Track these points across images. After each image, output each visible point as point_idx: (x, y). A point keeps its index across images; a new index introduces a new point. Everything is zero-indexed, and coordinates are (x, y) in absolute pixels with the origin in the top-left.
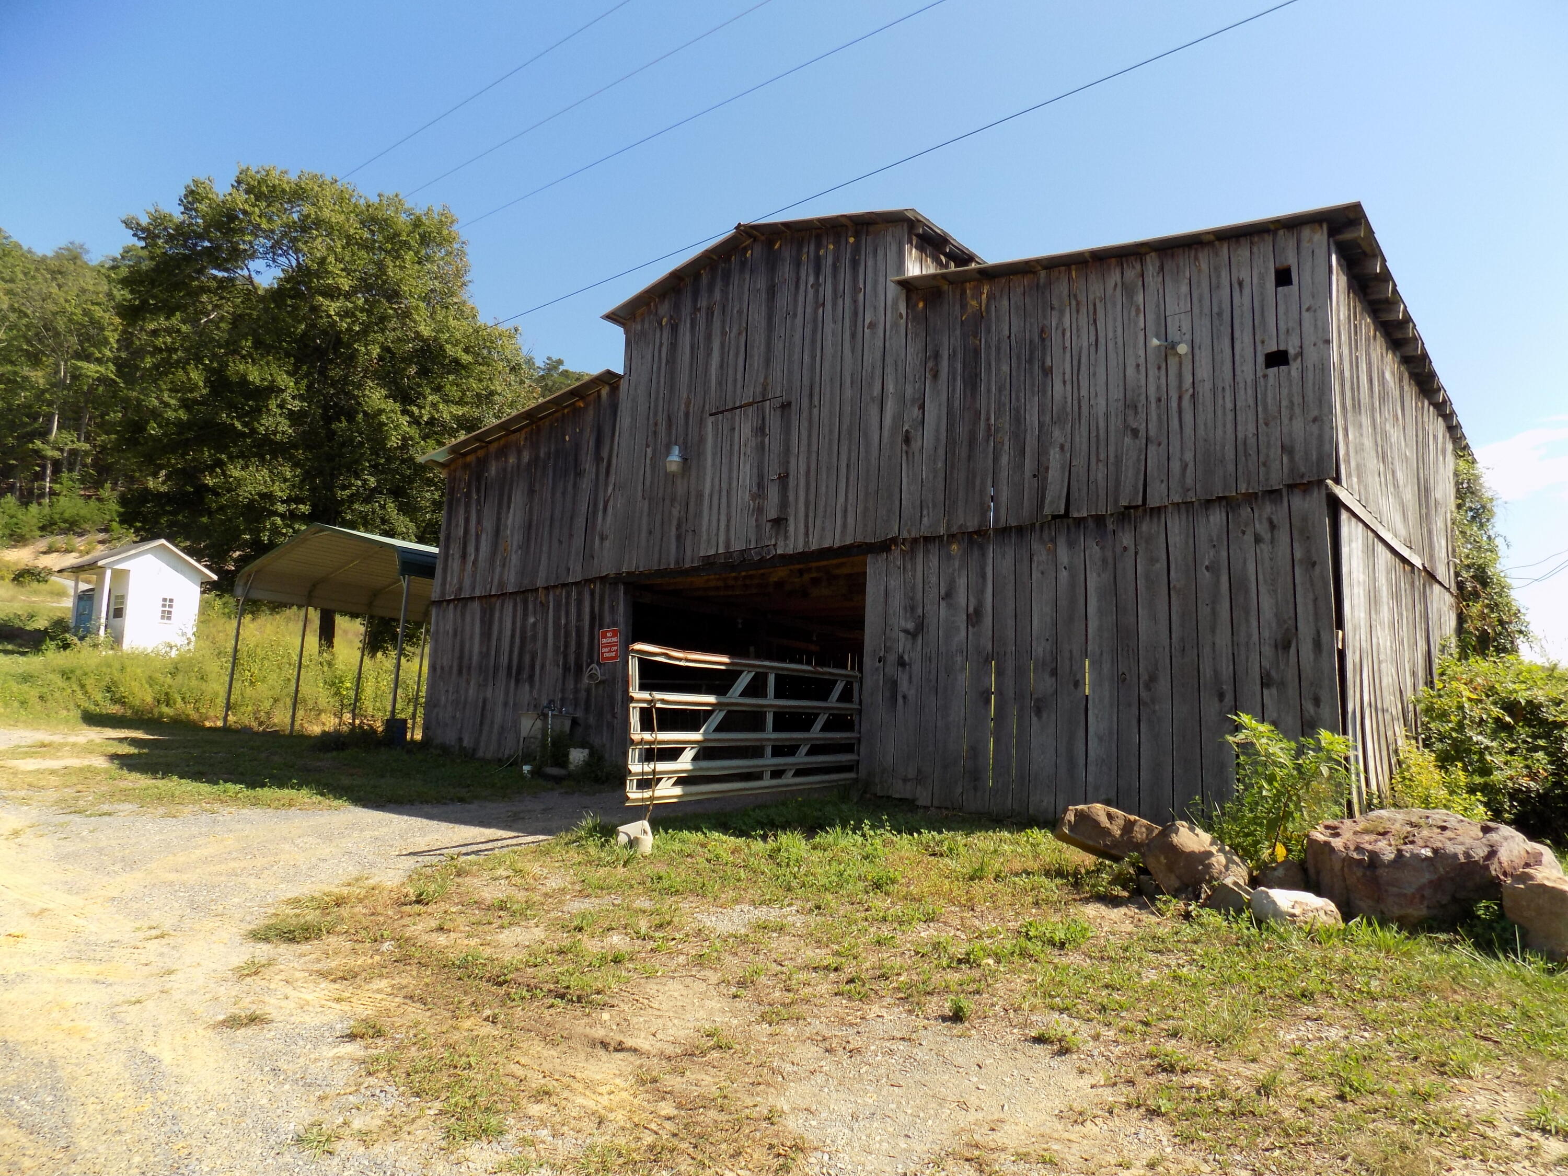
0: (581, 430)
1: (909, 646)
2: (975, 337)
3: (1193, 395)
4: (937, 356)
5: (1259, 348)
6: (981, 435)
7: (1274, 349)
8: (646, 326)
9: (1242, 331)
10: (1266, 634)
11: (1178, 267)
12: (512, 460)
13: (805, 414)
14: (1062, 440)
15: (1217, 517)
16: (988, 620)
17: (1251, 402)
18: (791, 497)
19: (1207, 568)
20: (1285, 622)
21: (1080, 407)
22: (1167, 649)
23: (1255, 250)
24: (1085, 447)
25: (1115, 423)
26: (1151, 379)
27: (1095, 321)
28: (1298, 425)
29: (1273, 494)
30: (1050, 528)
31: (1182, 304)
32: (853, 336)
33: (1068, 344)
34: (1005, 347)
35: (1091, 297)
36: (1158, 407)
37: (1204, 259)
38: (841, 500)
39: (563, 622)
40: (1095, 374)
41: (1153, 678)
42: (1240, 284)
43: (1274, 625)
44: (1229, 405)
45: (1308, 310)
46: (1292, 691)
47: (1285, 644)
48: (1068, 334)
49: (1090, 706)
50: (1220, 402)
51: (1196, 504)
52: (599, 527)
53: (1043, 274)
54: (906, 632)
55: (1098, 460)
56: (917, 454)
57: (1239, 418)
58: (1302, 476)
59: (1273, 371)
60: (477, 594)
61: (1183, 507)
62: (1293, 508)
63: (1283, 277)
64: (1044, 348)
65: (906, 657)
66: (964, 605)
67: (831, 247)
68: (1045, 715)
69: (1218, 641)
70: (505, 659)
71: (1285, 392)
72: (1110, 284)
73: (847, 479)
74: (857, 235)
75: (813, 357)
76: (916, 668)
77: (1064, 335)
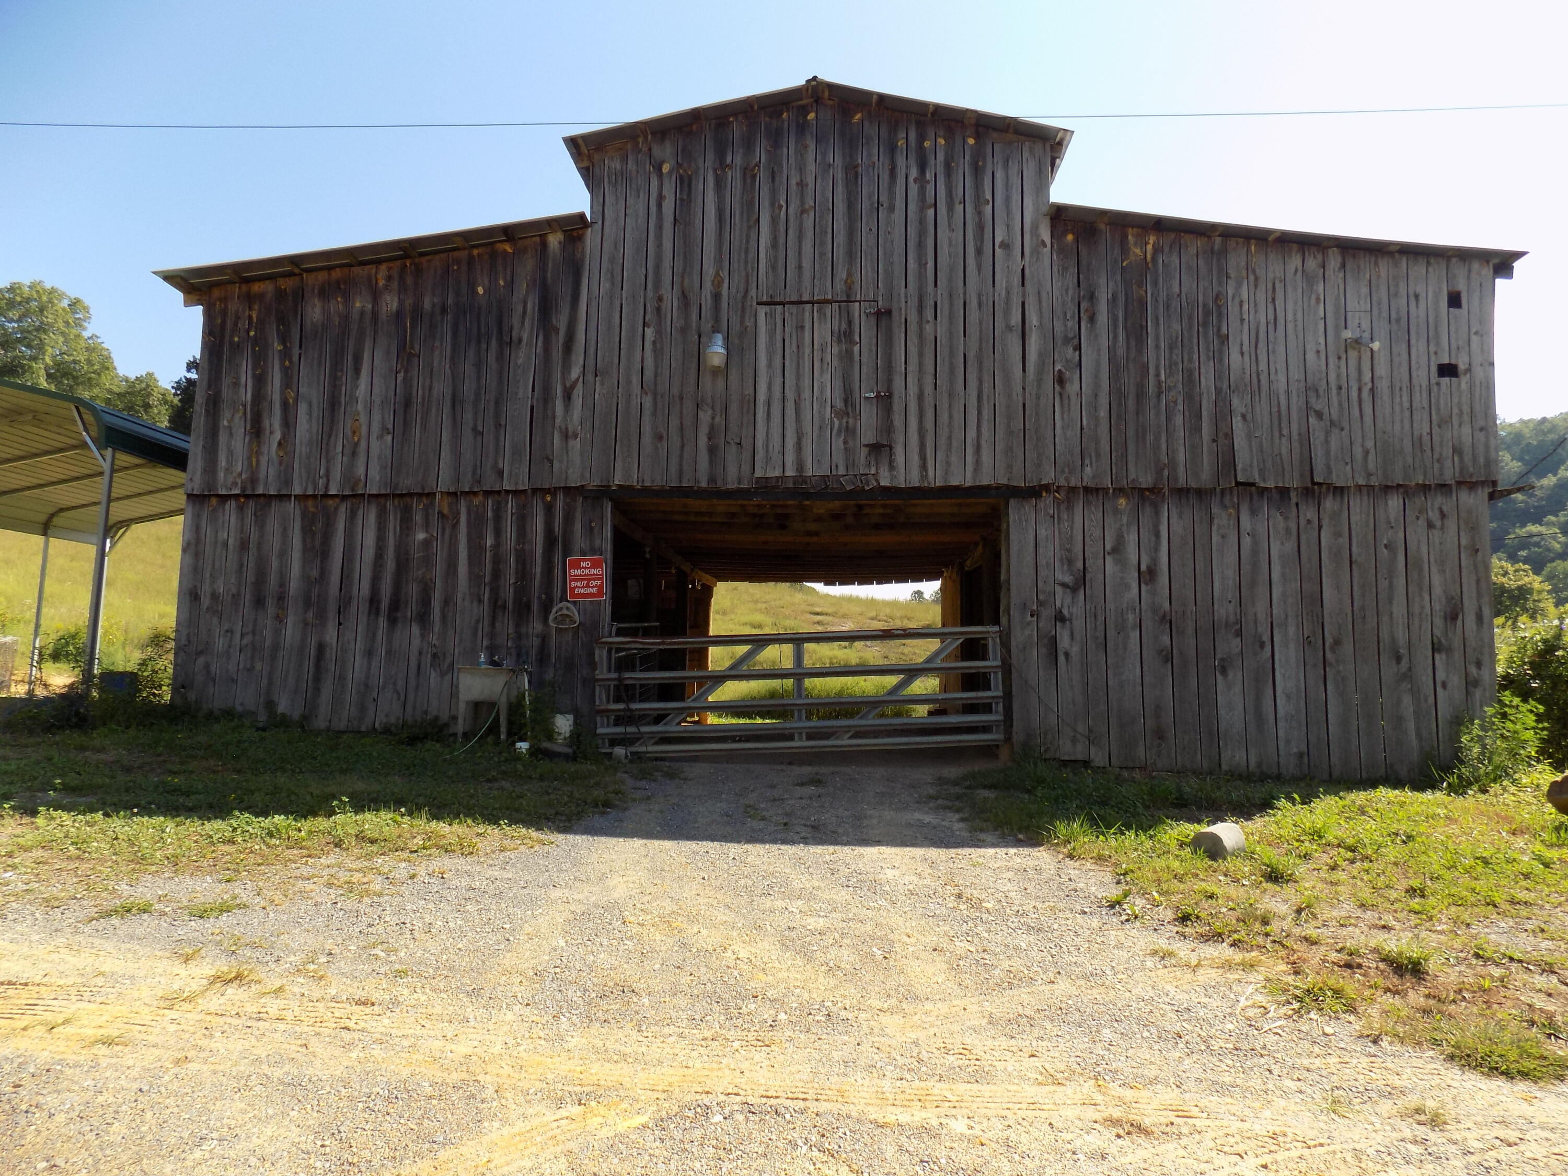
0: (511, 285)
1: (1068, 600)
2: (1140, 287)
3: (1372, 390)
4: (1092, 297)
5: (1433, 358)
6: (1152, 389)
7: (1446, 361)
8: (631, 166)
9: (1418, 340)
10: (1437, 607)
11: (1359, 267)
12: (360, 303)
13: (913, 328)
14: (1243, 410)
15: (1394, 503)
16: (1163, 579)
17: (1425, 404)
18: (898, 421)
19: (1386, 546)
20: (1453, 598)
21: (1259, 381)
22: (1350, 615)
23: (1431, 269)
24: (1267, 419)
25: (1297, 403)
26: (1331, 366)
27: (1274, 300)
28: (1466, 430)
29: (1444, 488)
30: (1231, 494)
31: (1362, 302)
32: (979, 252)
33: (1245, 316)
34: (1175, 304)
35: (1271, 275)
36: (1339, 394)
37: (1384, 267)
38: (972, 434)
39: (490, 542)
40: (1274, 352)
41: (1337, 643)
42: (1417, 297)
43: (1444, 600)
44: (1406, 404)
45: (1476, 333)
46: (1457, 655)
47: (1453, 615)
48: (1246, 307)
49: (1277, 666)
50: (1398, 400)
51: (1377, 489)
52: (558, 421)
53: (1218, 240)
54: (1064, 585)
55: (1281, 435)
56: (1074, 398)
57: (1415, 417)
58: (1471, 476)
59: (1445, 381)
60: (297, 490)
61: (1365, 490)
62: (1461, 502)
63: (1455, 300)
64: (1220, 315)
65: (1065, 612)
66: (1135, 562)
67: (941, 141)
68: (1231, 674)
69: (1395, 610)
70: (364, 588)
71: (1455, 400)
72: (1291, 268)
73: (979, 413)
74: (977, 137)
75: (922, 265)
76: (1078, 624)
77: (1241, 306)
